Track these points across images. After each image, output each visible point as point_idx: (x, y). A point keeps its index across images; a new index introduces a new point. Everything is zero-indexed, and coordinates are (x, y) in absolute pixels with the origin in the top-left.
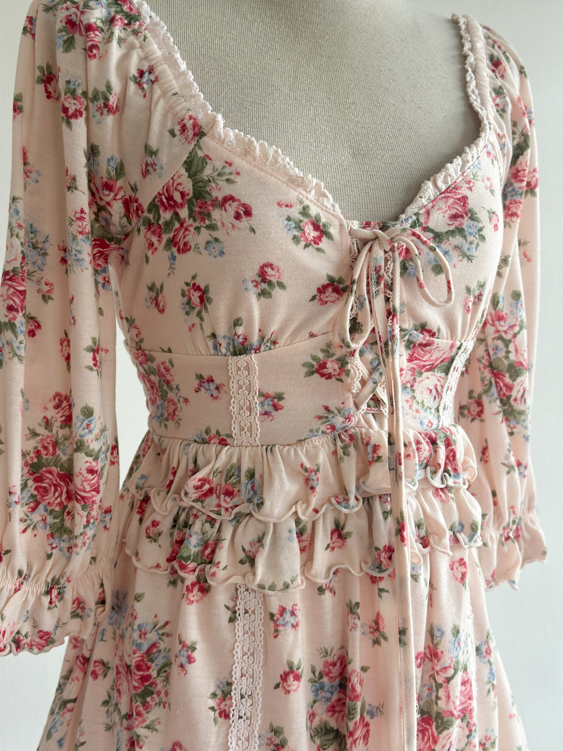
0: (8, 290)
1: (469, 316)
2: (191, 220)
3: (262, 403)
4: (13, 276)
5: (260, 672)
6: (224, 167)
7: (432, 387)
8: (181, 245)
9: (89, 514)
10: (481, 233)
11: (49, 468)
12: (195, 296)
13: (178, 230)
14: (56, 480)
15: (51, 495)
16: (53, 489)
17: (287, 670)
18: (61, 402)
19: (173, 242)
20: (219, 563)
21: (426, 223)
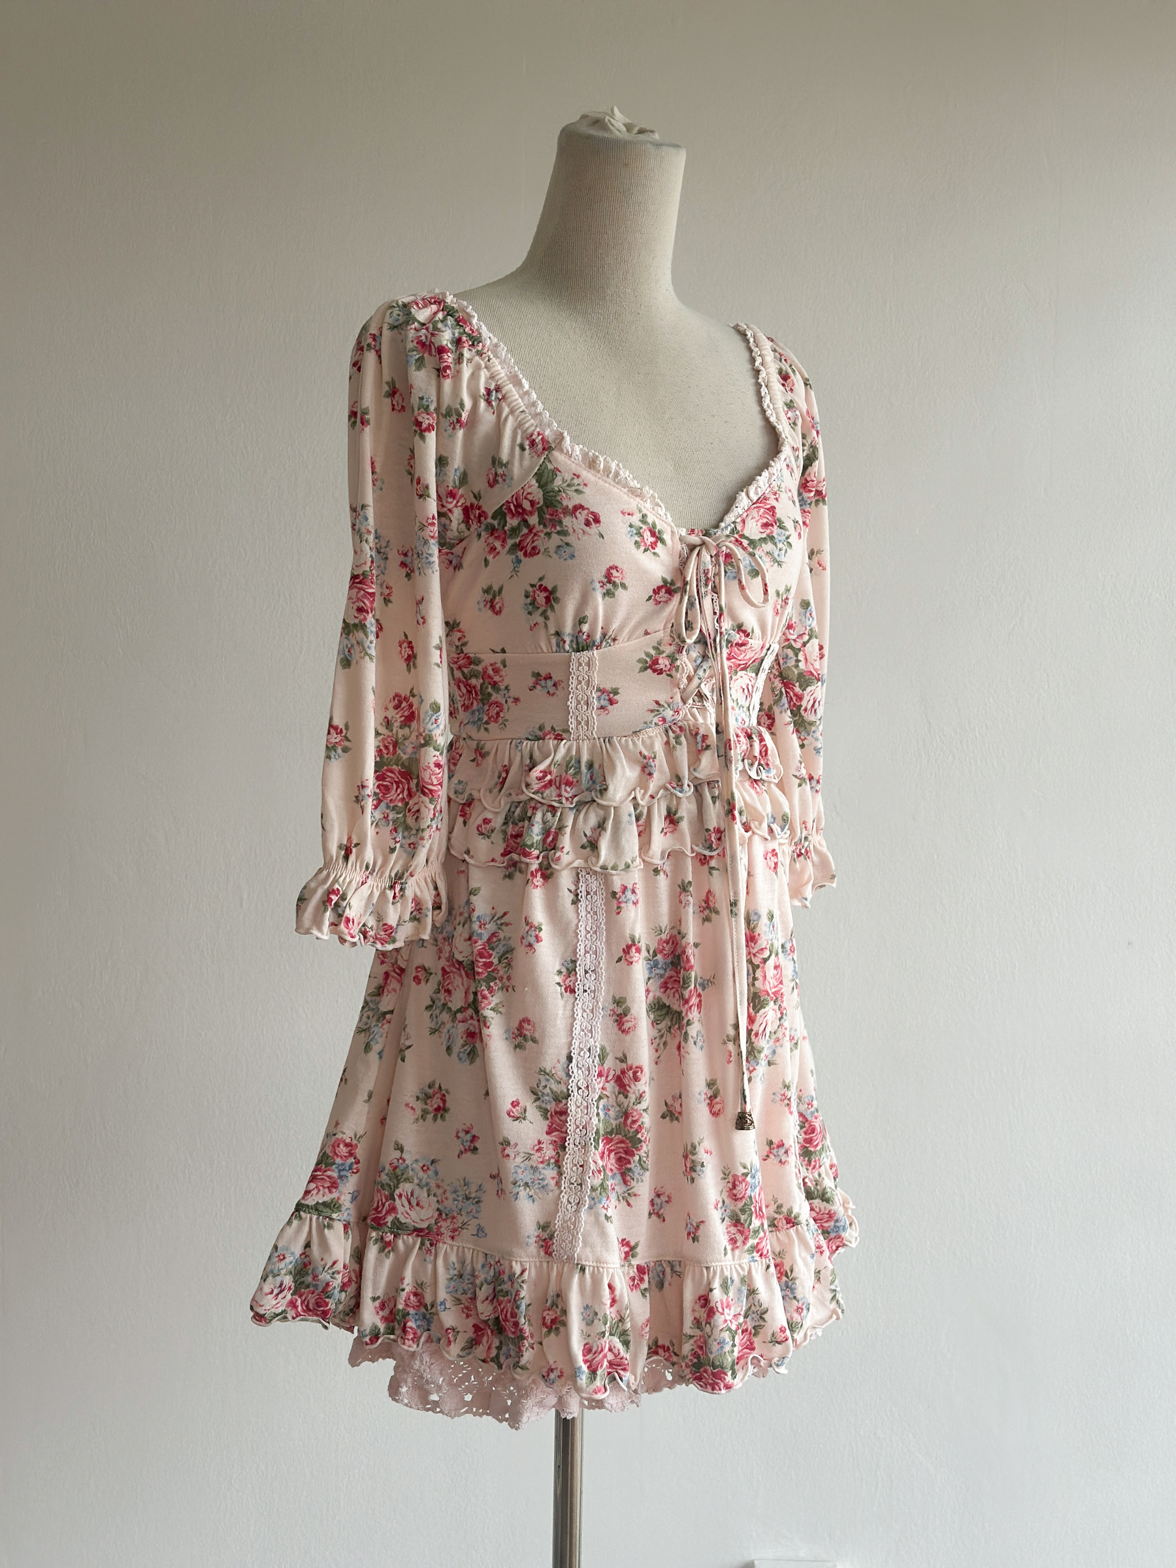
0: (357, 593)
1: (778, 618)
2: (542, 526)
3: (599, 698)
4: (363, 579)
5: (602, 948)
6: (573, 479)
7: (744, 687)
8: (529, 549)
9: (435, 806)
10: (789, 540)
11: (390, 767)
12: (541, 598)
13: (526, 535)
14: (398, 778)
15: (393, 792)
16: (395, 786)
17: (630, 943)
18: (400, 703)
19: (519, 546)
20: (563, 848)
21: (742, 531)
